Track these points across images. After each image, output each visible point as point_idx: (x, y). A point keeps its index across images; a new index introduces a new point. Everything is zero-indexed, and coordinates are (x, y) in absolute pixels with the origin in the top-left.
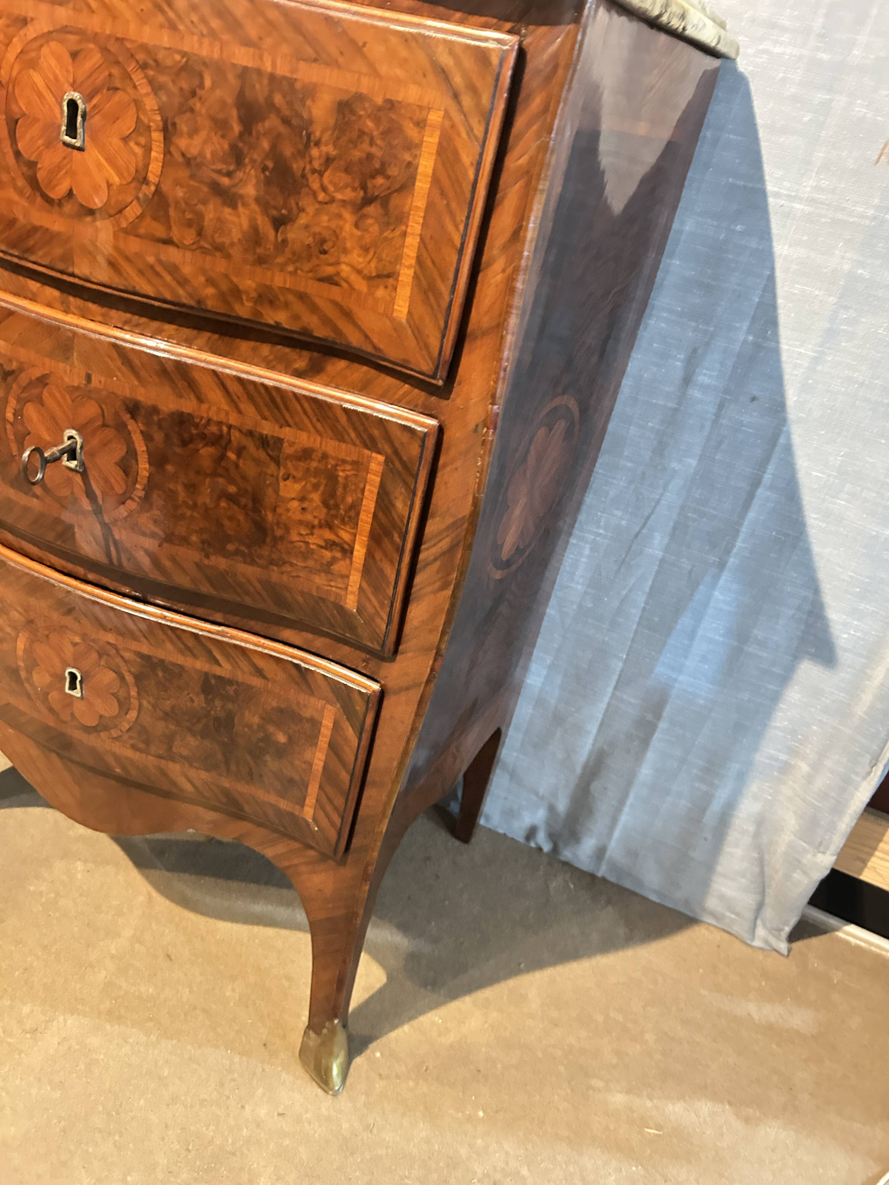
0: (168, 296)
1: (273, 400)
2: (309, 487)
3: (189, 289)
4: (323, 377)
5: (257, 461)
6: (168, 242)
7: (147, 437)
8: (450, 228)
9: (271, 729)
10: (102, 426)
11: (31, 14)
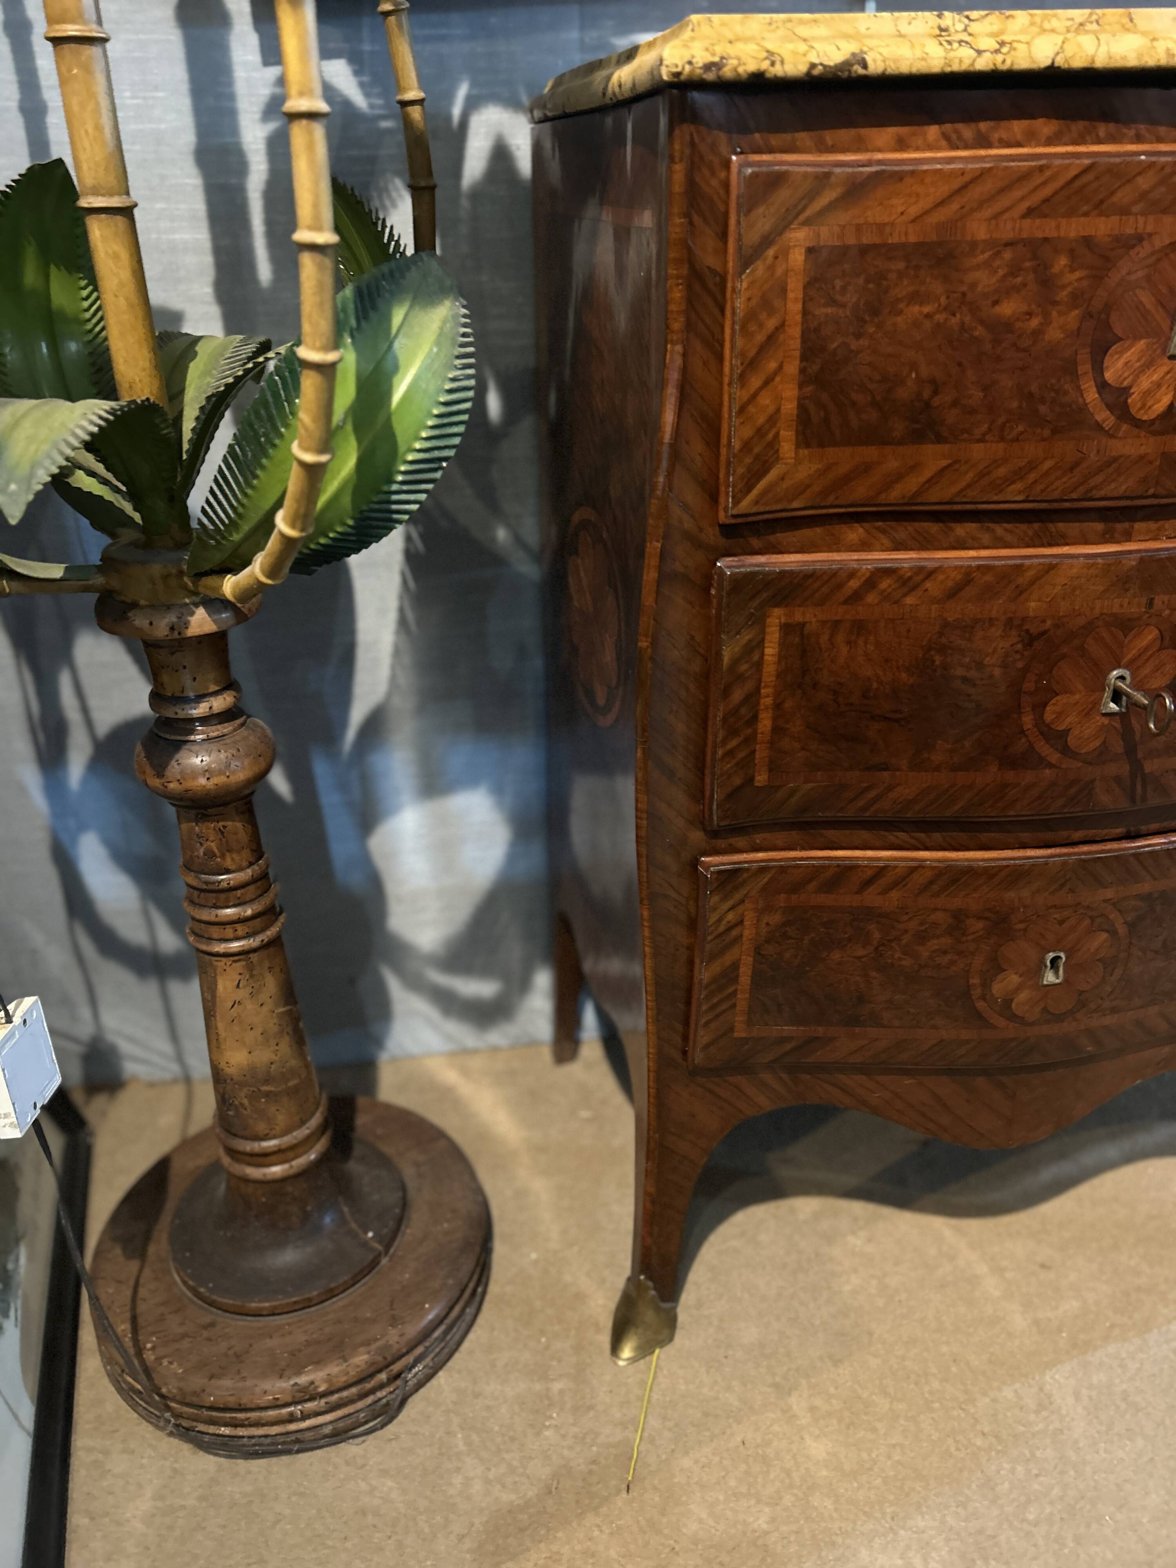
10: (1159, 650)
11: (1149, 229)
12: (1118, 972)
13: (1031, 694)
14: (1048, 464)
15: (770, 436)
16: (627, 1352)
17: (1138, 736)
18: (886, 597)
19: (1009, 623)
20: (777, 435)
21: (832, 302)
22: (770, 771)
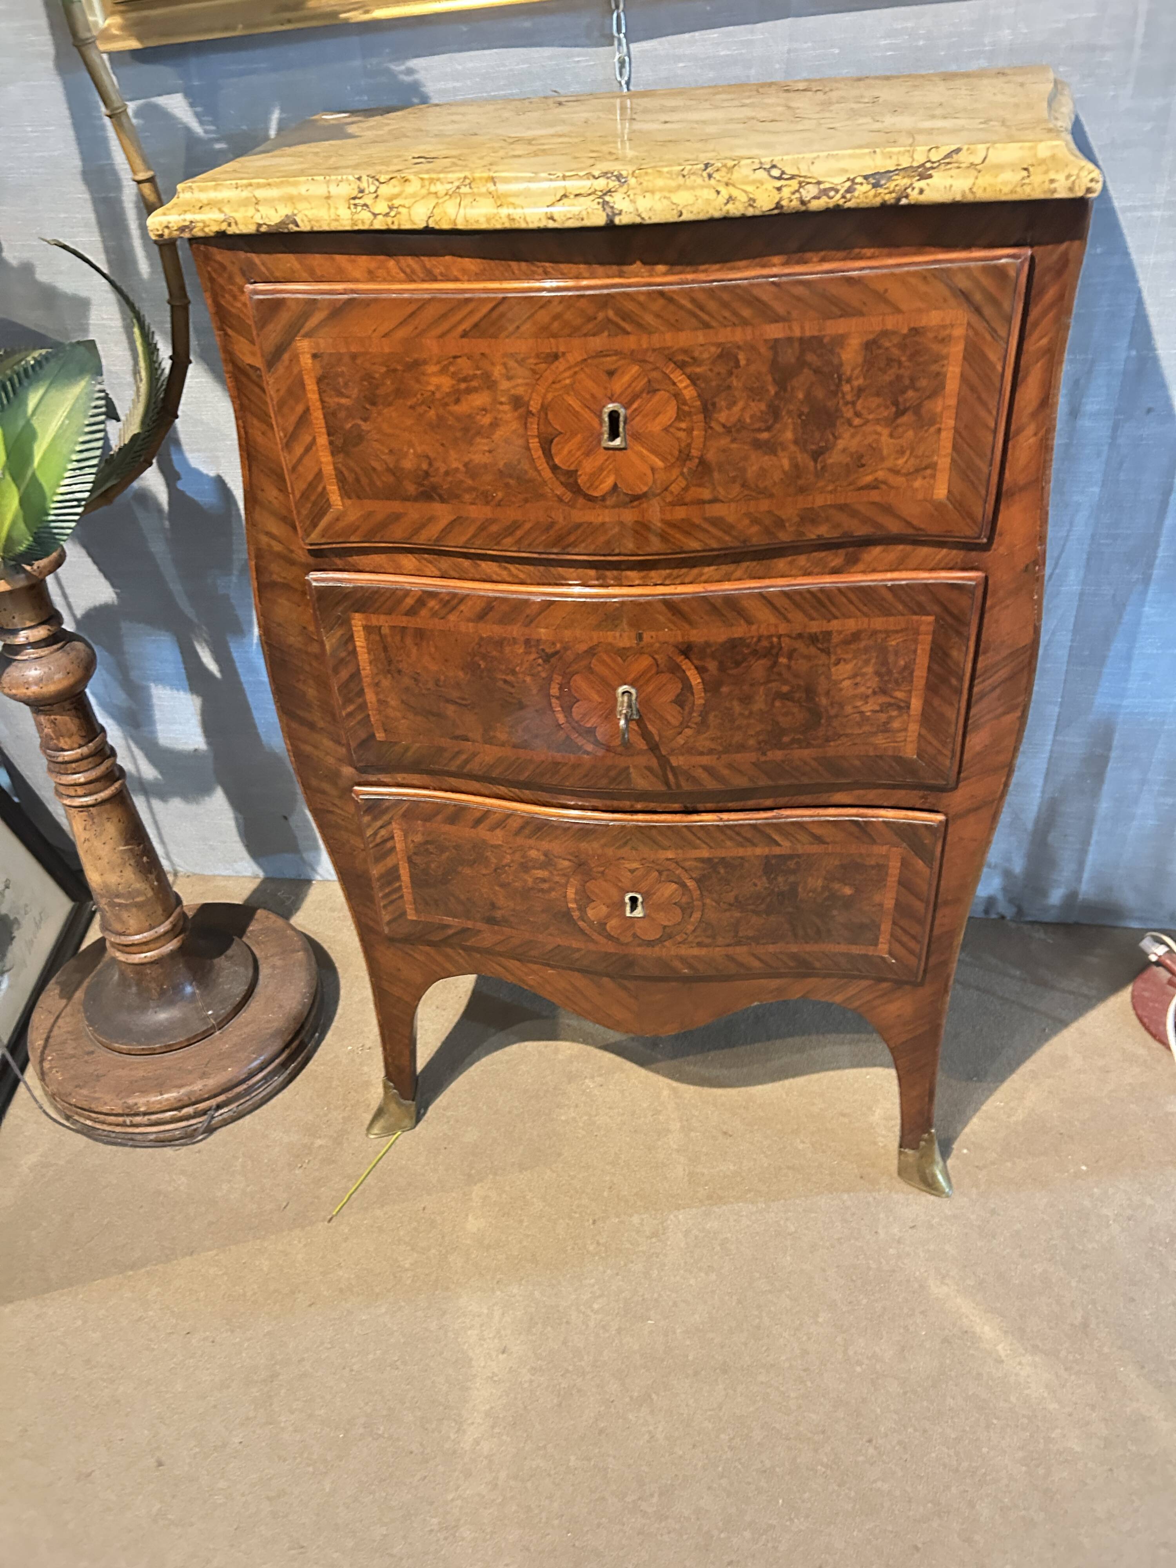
0: (715, 545)
1: (819, 601)
2: (860, 663)
3: (734, 533)
4: (861, 566)
5: (808, 658)
6: (715, 500)
7: (701, 670)
8: (983, 413)
9: (836, 886)
10: (657, 673)
11: (562, 349)
12: (697, 915)
13: (557, 698)
14: (528, 526)
15: (320, 489)
16: (376, 1130)
17: (657, 738)
18: (434, 614)
19: (527, 642)
20: (324, 488)
21: (341, 394)
22: (385, 731)
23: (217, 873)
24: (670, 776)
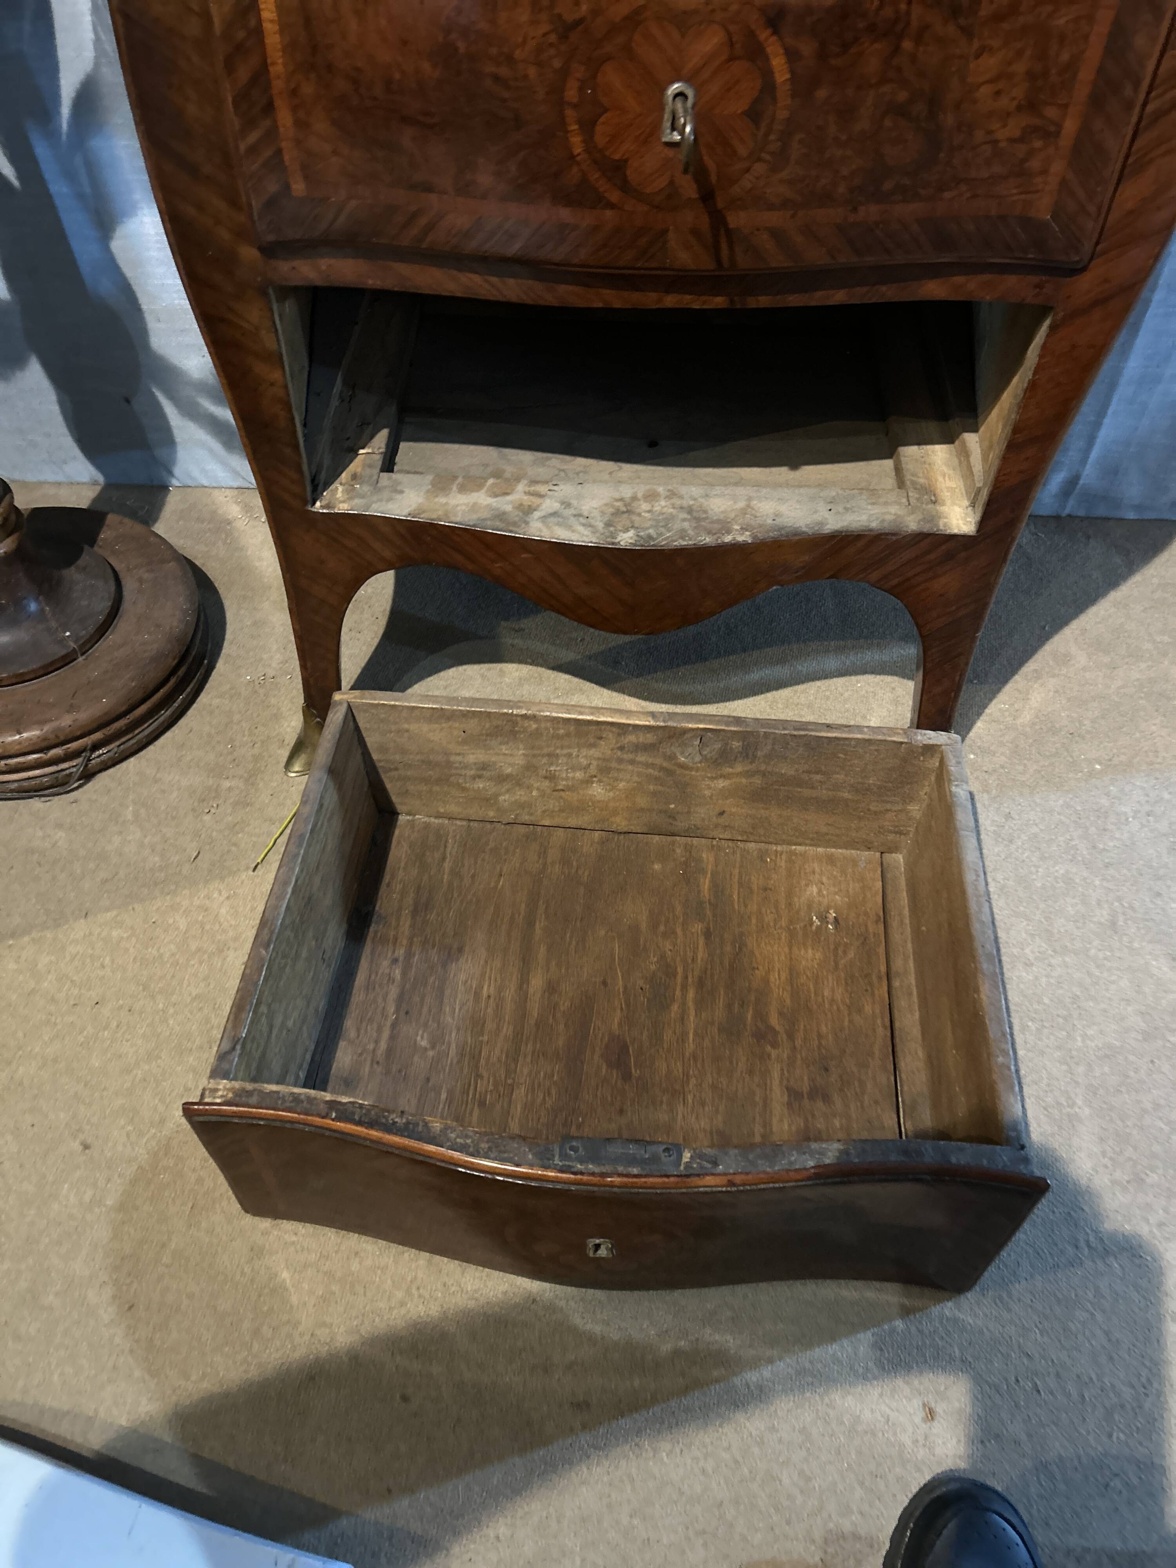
2: (1010, 56)
5: (943, 42)
7: (792, 55)
10: (729, 60)
13: (575, 106)
16: (298, 767)
22: (306, 177)
23: (42, 478)
24: (724, 246)
